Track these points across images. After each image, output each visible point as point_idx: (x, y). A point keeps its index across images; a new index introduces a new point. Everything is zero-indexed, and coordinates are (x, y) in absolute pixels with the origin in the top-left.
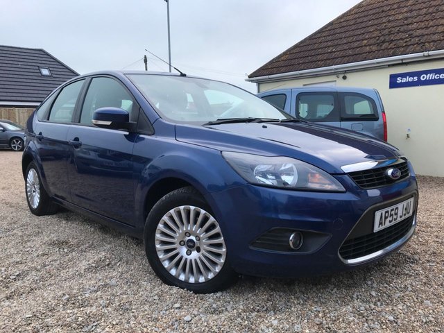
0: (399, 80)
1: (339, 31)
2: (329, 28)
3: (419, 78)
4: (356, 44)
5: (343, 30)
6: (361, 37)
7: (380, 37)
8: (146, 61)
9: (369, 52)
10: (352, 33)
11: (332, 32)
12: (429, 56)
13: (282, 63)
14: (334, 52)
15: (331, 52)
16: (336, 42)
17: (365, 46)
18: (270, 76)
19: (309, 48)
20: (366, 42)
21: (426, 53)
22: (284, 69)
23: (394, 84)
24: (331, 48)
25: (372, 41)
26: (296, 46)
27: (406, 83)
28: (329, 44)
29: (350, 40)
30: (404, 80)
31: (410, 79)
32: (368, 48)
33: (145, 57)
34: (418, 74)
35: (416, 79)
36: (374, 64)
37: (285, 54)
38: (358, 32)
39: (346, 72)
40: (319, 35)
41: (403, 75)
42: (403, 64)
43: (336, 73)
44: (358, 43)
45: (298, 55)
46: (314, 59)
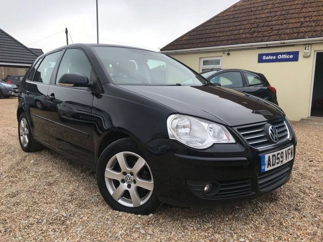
0: (264, 58)
1: (223, 22)
2: (216, 19)
3: (277, 57)
4: (236, 32)
5: (226, 21)
6: (238, 28)
7: (251, 28)
8: (67, 32)
9: (245, 38)
10: (232, 24)
11: (218, 22)
12: (284, 43)
13: (184, 41)
14: (221, 36)
15: (219, 36)
16: (222, 30)
17: (242, 34)
18: (177, 51)
19: (203, 32)
20: (242, 31)
21: (283, 42)
22: (186, 46)
23: (261, 60)
24: (219, 33)
25: (247, 31)
26: (193, 31)
27: (268, 59)
28: (217, 30)
29: (231, 28)
30: (267, 58)
31: (271, 58)
32: (244, 36)
33: (66, 29)
34: (277, 54)
35: (275, 57)
36: (249, 46)
37: (186, 35)
38: (236, 24)
39: (229, 50)
40: (209, 24)
41: (267, 55)
42: (267, 47)
43: (223, 51)
44: (237, 31)
45: (195, 37)
46: (207, 40)
